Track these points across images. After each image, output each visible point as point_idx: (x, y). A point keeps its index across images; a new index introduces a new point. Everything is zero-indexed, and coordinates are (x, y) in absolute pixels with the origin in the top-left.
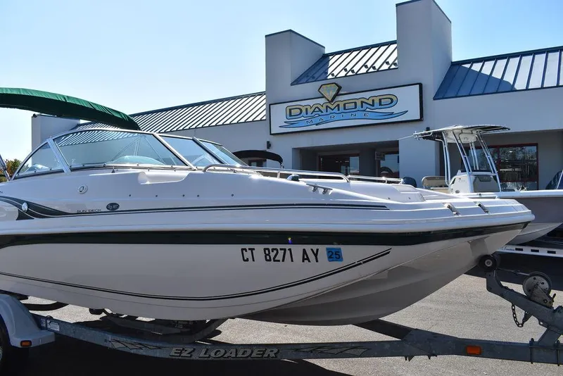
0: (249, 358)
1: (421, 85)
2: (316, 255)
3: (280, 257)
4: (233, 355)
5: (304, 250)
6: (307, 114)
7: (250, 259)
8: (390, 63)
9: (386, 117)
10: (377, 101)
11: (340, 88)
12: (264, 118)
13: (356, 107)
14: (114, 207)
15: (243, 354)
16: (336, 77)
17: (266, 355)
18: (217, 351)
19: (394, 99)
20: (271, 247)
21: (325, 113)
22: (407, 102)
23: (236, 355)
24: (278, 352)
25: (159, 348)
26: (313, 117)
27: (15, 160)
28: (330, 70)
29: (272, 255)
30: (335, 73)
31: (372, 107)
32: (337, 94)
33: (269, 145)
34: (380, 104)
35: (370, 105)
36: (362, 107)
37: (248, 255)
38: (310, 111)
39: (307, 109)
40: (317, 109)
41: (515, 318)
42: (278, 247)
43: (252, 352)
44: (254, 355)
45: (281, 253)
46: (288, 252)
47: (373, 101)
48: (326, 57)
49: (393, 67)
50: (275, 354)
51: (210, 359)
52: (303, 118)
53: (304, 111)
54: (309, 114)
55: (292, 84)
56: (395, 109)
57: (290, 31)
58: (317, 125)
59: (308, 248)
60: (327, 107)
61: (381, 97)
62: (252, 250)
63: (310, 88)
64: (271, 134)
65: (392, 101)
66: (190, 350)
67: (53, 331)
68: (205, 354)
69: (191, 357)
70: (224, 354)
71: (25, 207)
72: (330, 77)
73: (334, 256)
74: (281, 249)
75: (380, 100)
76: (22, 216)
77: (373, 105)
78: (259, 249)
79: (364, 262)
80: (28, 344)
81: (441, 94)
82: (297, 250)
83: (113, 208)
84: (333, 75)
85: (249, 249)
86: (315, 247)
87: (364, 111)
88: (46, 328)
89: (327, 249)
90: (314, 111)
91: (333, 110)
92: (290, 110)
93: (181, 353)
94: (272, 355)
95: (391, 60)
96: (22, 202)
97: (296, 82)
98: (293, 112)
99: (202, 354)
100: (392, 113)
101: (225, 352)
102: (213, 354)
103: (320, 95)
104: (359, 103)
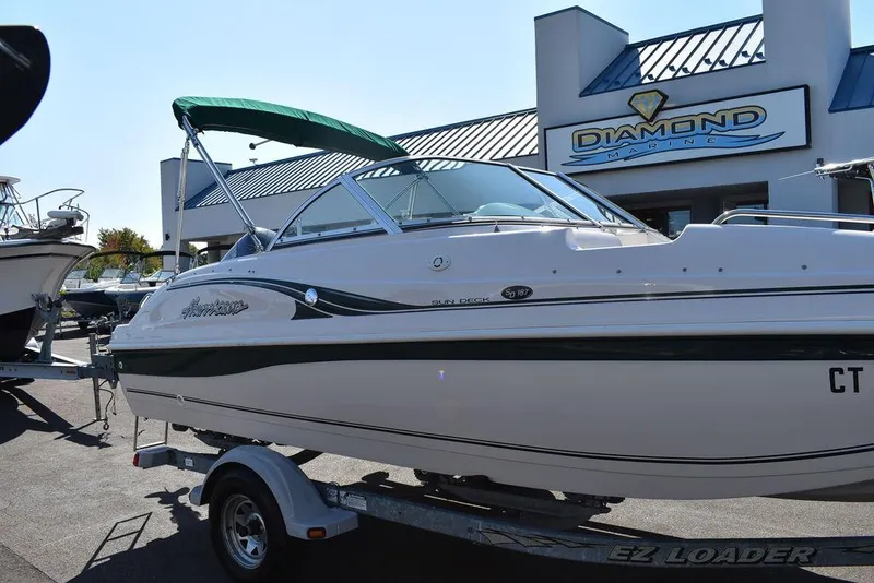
0: (761, 565)
1: (807, 88)
4: (731, 559)
6: (608, 142)
8: (751, 53)
9: (747, 143)
10: (729, 118)
11: (665, 98)
12: (536, 151)
13: (693, 129)
14: (521, 293)
15: (750, 557)
16: (657, 81)
17: (791, 559)
18: (701, 553)
19: (761, 113)
21: (639, 139)
22: (784, 117)
23: (737, 557)
24: (815, 553)
25: (587, 545)
26: (619, 147)
27: (125, 229)
28: (644, 71)
30: (655, 73)
31: (720, 128)
32: (660, 109)
34: (736, 123)
35: (717, 124)
36: (704, 128)
38: (613, 137)
39: (608, 134)
40: (626, 134)
43: (766, 554)
44: (769, 558)
47: (723, 117)
48: (631, 51)
49: (756, 60)
50: (808, 556)
51: (688, 565)
52: (601, 150)
53: (603, 137)
54: (612, 143)
55: (581, 96)
56: (761, 131)
57: (577, 8)
58: (626, 159)
60: (643, 130)
61: (736, 111)
62: (855, 371)
63: (612, 100)
65: (757, 117)
66: (648, 550)
67: (353, 510)
68: (678, 557)
69: (651, 561)
70: (714, 557)
71: (311, 297)
72: (647, 80)
75: (736, 115)
76: (303, 312)
77: (723, 124)
80: (319, 533)
81: (841, 103)
83: (518, 296)
84: (651, 77)
85: (849, 369)
87: (708, 134)
88: (339, 505)
90: (620, 138)
91: (652, 134)
92: (580, 137)
93: (631, 554)
94: (804, 558)
95: (750, 49)
96: (305, 288)
97: (587, 92)
98: (586, 140)
99: (672, 558)
100: (757, 137)
101: (716, 554)
102: (692, 558)
103: (631, 111)
104: (698, 122)
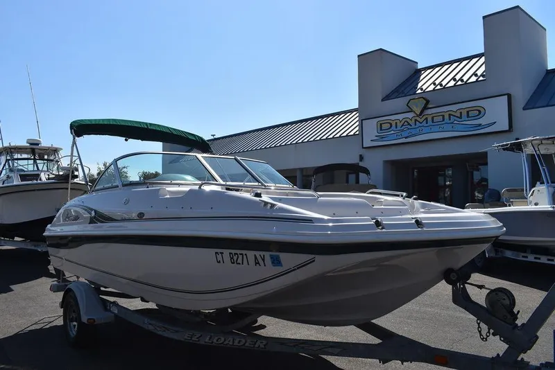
0: (243, 347)
1: (509, 96)
2: (263, 260)
3: (240, 261)
4: (231, 343)
5: (255, 255)
6: (396, 127)
7: (222, 262)
8: (479, 74)
10: (464, 113)
11: (428, 102)
12: (357, 133)
13: (443, 120)
14: (142, 215)
15: (239, 343)
16: (424, 92)
17: (256, 346)
19: (482, 110)
20: (233, 251)
21: (413, 126)
22: (496, 114)
23: (233, 342)
24: (267, 344)
25: (177, 332)
26: (403, 131)
28: (419, 85)
29: (235, 258)
30: (424, 88)
31: (460, 120)
32: (425, 108)
33: (361, 158)
34: (468, 116)
35: (457, 117)
36: (450, 119)
37: (219, 257)
38: (399, 125)
39: (396, 123)
40: (406, 123)
41: (480, 332)
42: (238, 252)
43: (246, 342)
44: (247, 344)
45: (240, 257)
46: (245, 256)
47: (461, 113)
48: (418, 73)
49: (481, 78)
50: (265, 345)
51: (213, 344)
52: (393, 132)
53: (394, 125)
54: (399, 128)
55: (383, 100)
56: (482, 121)
57: (381, 49)
58: (406, 138)
59: (258, 253)
60: (416, 120)
61: (468, 110)
62: (222, 253)
63: (400, 103)
64: (363, 148)
65: (480, 112)
67: (113, 313)
69: (199, 341)
71: (93, 214)
72: (419, 91)
73: (276, 262)
74: (240, 254)
75: (468, 112)
76: (92, 221)
77: (461, 117)
78: (226, 252)
79: (298, 268)
80: (92, 321)
81: (529, 105)
82: (251, 254)
84: (422, 89)
85: (220, 253)
86: (262, 253)
87: (452, 123)
88: (110, 311)
89: (271, 255)
90: (402, 126)
91: (421, 123)
92: (381, 124)
93: (191, 337)
94: (262, 346)
95: (479, 73)
96: (92, 210)
97: (387, 98)
98: (384, 126)
99: (207, 340)
100: (480, 125)
101: (225, 341)
102: (215, 341)
103: (409, 110)
104: (447, 117)
